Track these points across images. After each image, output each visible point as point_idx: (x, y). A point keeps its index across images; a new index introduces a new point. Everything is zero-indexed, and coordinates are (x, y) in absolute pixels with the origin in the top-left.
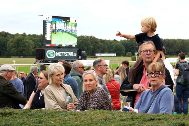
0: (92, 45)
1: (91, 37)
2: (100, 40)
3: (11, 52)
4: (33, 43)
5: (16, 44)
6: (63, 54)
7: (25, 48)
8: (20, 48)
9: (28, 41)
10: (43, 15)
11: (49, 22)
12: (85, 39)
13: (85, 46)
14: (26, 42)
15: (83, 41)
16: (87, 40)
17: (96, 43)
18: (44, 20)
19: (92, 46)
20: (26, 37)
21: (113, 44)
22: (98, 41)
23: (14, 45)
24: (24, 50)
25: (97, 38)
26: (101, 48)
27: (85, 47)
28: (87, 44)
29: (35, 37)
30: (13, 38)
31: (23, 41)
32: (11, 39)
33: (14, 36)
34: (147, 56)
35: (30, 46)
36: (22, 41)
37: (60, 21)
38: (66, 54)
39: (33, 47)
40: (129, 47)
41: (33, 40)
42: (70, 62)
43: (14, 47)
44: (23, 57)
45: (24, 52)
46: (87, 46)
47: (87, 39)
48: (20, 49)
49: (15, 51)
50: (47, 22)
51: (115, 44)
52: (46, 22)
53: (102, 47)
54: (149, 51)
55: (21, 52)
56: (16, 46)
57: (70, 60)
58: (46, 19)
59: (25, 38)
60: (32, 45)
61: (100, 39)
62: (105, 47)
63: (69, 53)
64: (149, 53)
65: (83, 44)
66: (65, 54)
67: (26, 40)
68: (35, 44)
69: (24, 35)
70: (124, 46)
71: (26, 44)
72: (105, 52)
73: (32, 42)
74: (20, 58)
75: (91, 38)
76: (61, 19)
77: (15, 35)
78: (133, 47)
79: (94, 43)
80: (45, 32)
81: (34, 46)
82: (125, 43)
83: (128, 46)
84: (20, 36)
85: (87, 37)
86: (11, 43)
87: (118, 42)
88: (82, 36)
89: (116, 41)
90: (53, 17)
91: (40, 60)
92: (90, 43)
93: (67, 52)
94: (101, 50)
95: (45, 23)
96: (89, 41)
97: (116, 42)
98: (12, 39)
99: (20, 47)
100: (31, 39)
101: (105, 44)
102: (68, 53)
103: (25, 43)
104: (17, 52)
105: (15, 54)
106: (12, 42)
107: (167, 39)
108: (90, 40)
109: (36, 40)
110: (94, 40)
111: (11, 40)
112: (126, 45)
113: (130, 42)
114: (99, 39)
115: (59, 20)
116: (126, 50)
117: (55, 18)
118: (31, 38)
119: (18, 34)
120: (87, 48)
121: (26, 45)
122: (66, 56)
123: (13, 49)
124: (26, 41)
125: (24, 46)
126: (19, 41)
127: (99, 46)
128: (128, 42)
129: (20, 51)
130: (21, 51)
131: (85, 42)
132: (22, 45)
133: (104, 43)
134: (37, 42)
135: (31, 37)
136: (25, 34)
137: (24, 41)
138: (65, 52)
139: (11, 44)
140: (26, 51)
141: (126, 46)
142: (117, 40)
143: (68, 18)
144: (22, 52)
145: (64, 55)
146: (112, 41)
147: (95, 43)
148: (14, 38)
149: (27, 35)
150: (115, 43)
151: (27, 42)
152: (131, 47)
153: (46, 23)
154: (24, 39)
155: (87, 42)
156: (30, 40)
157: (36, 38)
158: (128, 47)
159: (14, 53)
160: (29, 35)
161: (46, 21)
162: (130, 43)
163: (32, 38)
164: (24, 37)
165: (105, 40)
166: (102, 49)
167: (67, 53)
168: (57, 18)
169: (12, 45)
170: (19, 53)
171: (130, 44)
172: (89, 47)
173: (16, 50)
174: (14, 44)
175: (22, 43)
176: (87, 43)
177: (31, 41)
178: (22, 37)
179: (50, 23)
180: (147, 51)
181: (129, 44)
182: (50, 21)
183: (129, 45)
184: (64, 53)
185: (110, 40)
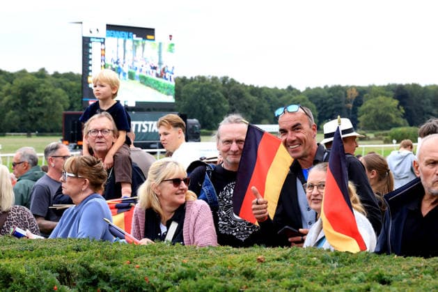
0: (227, 100)
1: (225, 79)
2: (249, 88)
3: (6, 120)
4: (66, 97)
5: (19, 98)
6: (137, 126)
7: (44, 111)
8: (29, 110)
9: (50, 90)
10: (82, 23)
11: (99, 40)
12: (207, 86)
13: (208, 104)
14: (46, 93)
15: (202, 90)
16: (214, 89)
17: (238, 96)
18: (85, 35)
19: (226, 103)
20: (46, 80)
21: (284, 97)
22: (243, 89)
23: (13, 103)
24: (41, 114)
25: (241, 83)
26: (251, 111)
27: (209, 108)
28: (213, 99)
29: (71, 80)
30: (11, 83)
31: (37, 91)
32: (5, 84)
33: (15, 78)
34: (97, 140)
35: (58, 103)
36: (34, 91)
37: (129, 37)
38: (145, 126)
39: (64, 107)
40: (329, 108)
41: (65, 89)
42: (156, 148)
43: (15, 107)
44: (37, 135)
45: (39, 122)
46: (213, 104)
47: (215, 85)
48: (31, 113)
49: (17, 117)
50: (92, 40)
51: (291, 97)
52: (91, 42)
53: (255, 108)
54: (101, 131)
55: (33, 121)
56: (18, 104)
57: (155, 143)
58: (91, 32)
59: (43, 82)
60: (62, 102)
61: (249, 85)
62: (262, 106)
63: (152, 125)
64: (100, 134)
65: (204, 98)
66: (142, 128)
67: (45, 88)
68: (70, 98)
69: (42, 74)
70: (316, 104)
71: (48, 98)
72: (264, 121)
73: (64, 95)
74: (29, 136)
75: (224, 82)
76: (131, 33)
77: (16, 73)
78: (339, 105)
79: (233, 97)
80: (87, 68)
81: (68, 105)
82: (317, 96)
83: (325, 103)
84: (29, 78)
85: (215, 79)
86: (6, 95)
87: (298, 92)
88: (199, 77)
89: (294, 91)
90: (110, 27)
91: (73, 142)
92: (221, 95)
93: (146, 122)
94: (253, 116)
95: (86, 42)
96: (218, 92)
97: (293, 94)
98: (8, 84)
99: (31, 107)
100: (61, 85)
101: (264, 100)
102: (150, 123)
103: (44, 96)
104: (22, 121)
105: (17, 127)
106: (8, 92)
107: (431, 86)
108: (221, 87)
109: (75, 87)
110: (232, 88)
111: (7, 87)
112: (322, 101)
113: (331, 94)
114: (246, 86)
115: (126, 34)
116: (319, 114)
117: (116, 30)
118: (61, 83)
119: (23, 72)
120: (215, 110)
121: (46, 103)
122: (144, 131)
123: (11, 112)
124: (47, 90)
125: (39, 106)
126: (27, 92)
127: (245, 103)
128: (327, 94)
129: (30, 117)
130: (33, 117)
131: (209, 92)
132: (35, 102)
133: (260, 97)
134: (76, 94)
135: (60, 80)
136: (43, 70)
137: (42, 90)
138: (143, 121)
139: (6, 99)
140: (45, 119)
141: (319, 106)
142: (295, 89)
143: (151, 31)
144: (36, 119)
145: (139, 130)
146: (283, 90)
147: (236, 97)
148: (14, 83)
149: (49, 75)
150: (290, 95)
151: (49, 94)
152: (333, 108)
153: (90, 45)
154: (43, 85)
155: (215, 93)
156: (59, 87)
157: (73, 83)
158: (326, 108)
159: (13, 123)
160: (56, 75)
161: (89, 38)
162: (331, 97)
163: (64, 83)
164: (41, 79)
165: (262, 89)
166: (254, 114)
167: (148, 125)
168: (119, 31)
169: (9, 101)
170: (28, 124)
171: (331, 99)
172: (218, 106)
173: (20, 115)
174: (13, 100)
175: (34, 96)
176: (213, 95)
177: (60, 90)
178: (36, 79)
179: (102, 43)
180: (96, 131)
181: (328, 98)
182: (100, 38)
183: (328, 101)
184: (140, 123)
185: (276, 88)
